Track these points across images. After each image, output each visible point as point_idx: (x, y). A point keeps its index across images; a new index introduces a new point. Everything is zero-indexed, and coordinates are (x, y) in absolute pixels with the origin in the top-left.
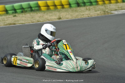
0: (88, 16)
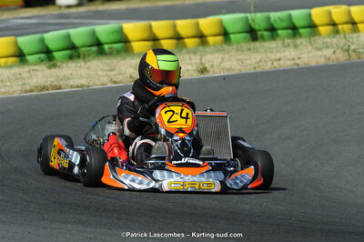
0: (297, 65)
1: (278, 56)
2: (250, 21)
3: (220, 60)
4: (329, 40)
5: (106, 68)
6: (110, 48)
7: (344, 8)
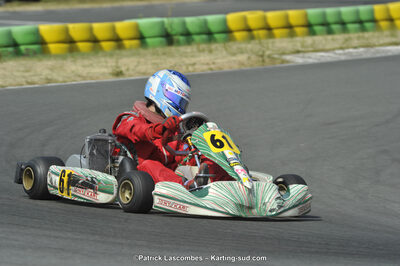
0: (211, 69)
1: (193, 60)
2: (167, 26)
3: (135, 64)
4: (243, 46)
5: (22, 69)
6: (27, 49)
7: (259, 13)
